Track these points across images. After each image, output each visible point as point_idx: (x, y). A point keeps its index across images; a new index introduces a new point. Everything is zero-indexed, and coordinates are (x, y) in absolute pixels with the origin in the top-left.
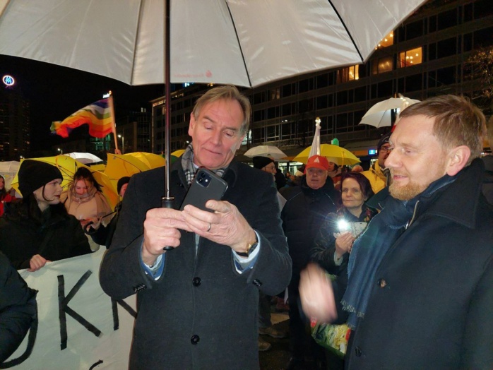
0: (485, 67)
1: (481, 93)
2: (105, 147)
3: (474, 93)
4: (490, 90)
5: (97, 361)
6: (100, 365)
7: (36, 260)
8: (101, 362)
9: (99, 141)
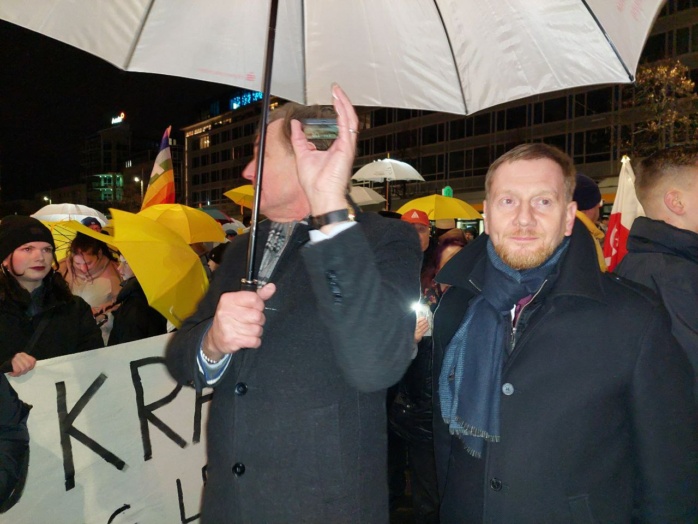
0: (651, 90)
1: (646, 126)
2: (115, 196)
3: (637, 125)
4: (657, 122)
5: (122, 506)
6: (126, 511)
7: (21, 359)
8: (127, 507)
9: (105, 186)
